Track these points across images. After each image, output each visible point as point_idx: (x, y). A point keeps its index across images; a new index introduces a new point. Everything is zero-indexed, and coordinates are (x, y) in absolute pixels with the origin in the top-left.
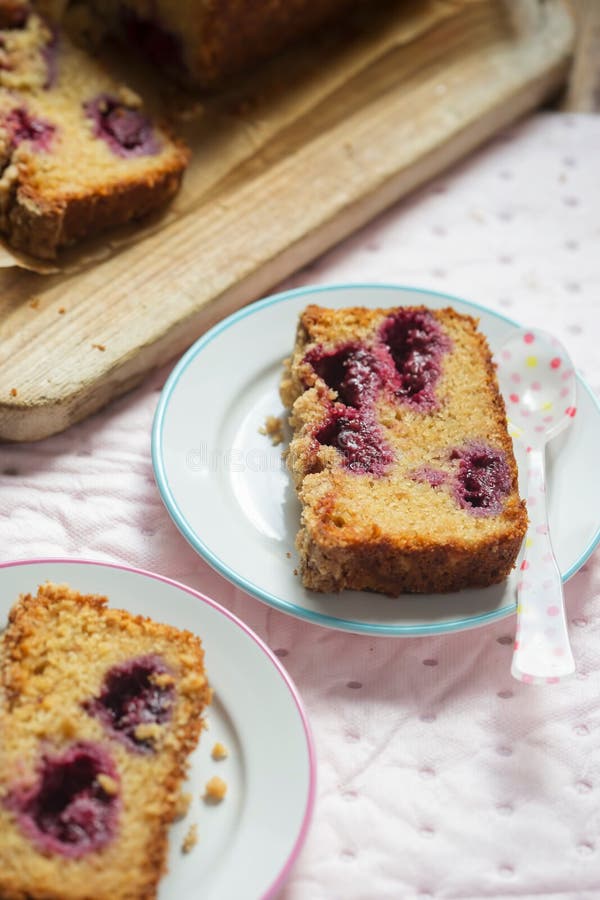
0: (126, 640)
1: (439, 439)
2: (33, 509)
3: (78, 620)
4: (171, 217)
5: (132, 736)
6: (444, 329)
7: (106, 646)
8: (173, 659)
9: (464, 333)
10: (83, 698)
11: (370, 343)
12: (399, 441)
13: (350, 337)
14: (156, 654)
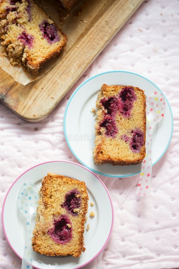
0: (68, 186)
1: (129, 127)
2: (43, 140)
3: (57, 183)
4: (65, 53)
5: (72, 211)
6: (135, 93)
7: (64, 189)
8: (79, 190)
9: (140, 95)
10: (61, 204)
11: (117, 97)
12: (120, 126)
13: (112, 95)
14: (76, 189)
